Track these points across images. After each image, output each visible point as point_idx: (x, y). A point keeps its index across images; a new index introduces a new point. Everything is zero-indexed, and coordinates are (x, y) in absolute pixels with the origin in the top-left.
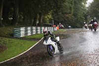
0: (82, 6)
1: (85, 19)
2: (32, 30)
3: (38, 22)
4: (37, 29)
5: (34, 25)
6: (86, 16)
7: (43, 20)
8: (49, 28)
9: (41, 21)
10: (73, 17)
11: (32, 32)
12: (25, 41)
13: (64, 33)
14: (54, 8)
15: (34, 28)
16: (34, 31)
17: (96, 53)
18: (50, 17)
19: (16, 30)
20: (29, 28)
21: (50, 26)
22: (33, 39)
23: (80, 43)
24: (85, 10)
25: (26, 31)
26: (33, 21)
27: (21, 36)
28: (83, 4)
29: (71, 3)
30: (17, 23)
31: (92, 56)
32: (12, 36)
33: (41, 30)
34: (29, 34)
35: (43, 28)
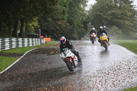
0: (80, 10)
1: (84, 28)
2: (11, 42)
3: (19, 32)
4: (17, 42)
5: (14, 35)
6: (85, 23)
7: (26, 29)
8: (34, 39)
9: (24, 30)
10: (68, 24)
11: (11, 46)
13: (55, 47)
14: (41, 12)
15: (14, 39)
16: (14, 43)
17: (99, 75)
18: (36, 24)
20: (7, 40)
21: (36, 37)
22: (12, 54)
24: (85, 15)
25: (3, 43)
26: (13, 30)
28: (82, 6)
29: (65, 6)
31: (94, 79)
33: (23, 42)
34: (7, 48)
35: (26, 40)
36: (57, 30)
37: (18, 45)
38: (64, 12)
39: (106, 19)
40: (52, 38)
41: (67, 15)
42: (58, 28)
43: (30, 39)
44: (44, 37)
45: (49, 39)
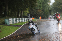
0: (48, 5)
2: (16, 20)
3: (20, 15)
5: (18, 17)
7: (23, 14)
12: (12, 27)
13: (36, 22)
14: (30, 6)
15: (18, 19)
16: (18, 21)
18: (28, 12)
19: (6, 20)
21: (28, 17)
23: (47, 28)
26: (17, 14)
27: (10, 24)
28: (48, 3)
29: (41, 3)
30: (7, 16)
31: (54, 36)
32: (4, 24)
34: (15, 23)
35: (23, 19)
36: (37, 14)
37: (19, 21)
38: (40, 6)
40: (35, 18)
42: (38, 13)
45: (34, 18)
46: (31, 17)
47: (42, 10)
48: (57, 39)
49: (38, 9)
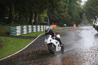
0: (77, 5)
3: (33, 21)
4: (33, 28)
5: (30, 23)
6: (81, 14)
7: (38, 19)
8: (44, 26)
10: (68, 15)
11: (28, 31)
12: (21, 39)
13: (59, 32)
15: (30, 26)
16: (30, 29)
17: (91, 51)
18: (45, 15)
19: (12, 28)
20: (25, 27)
21: (46, 24)
22: (29, 37)
23: (76, 40)
24: (80, 8)
25: (22, 29)
26: (29, 19)
27: (17, 35)
28: (78, 2)
29: (66, 2)
30: (13, 22)
32: (8, 34)
33: (37, 28)
34: (25, 33)
36: (61, 19)
38: (65, 7)
39: (96, 11)
40: (57, 25)
41: (68, 9)
43: (42, 26)
44: (52, 24)
45: (55, 26)
46: (51, 24)
47: (69, 14)
48: (92, 59)
49: (63, 11)
